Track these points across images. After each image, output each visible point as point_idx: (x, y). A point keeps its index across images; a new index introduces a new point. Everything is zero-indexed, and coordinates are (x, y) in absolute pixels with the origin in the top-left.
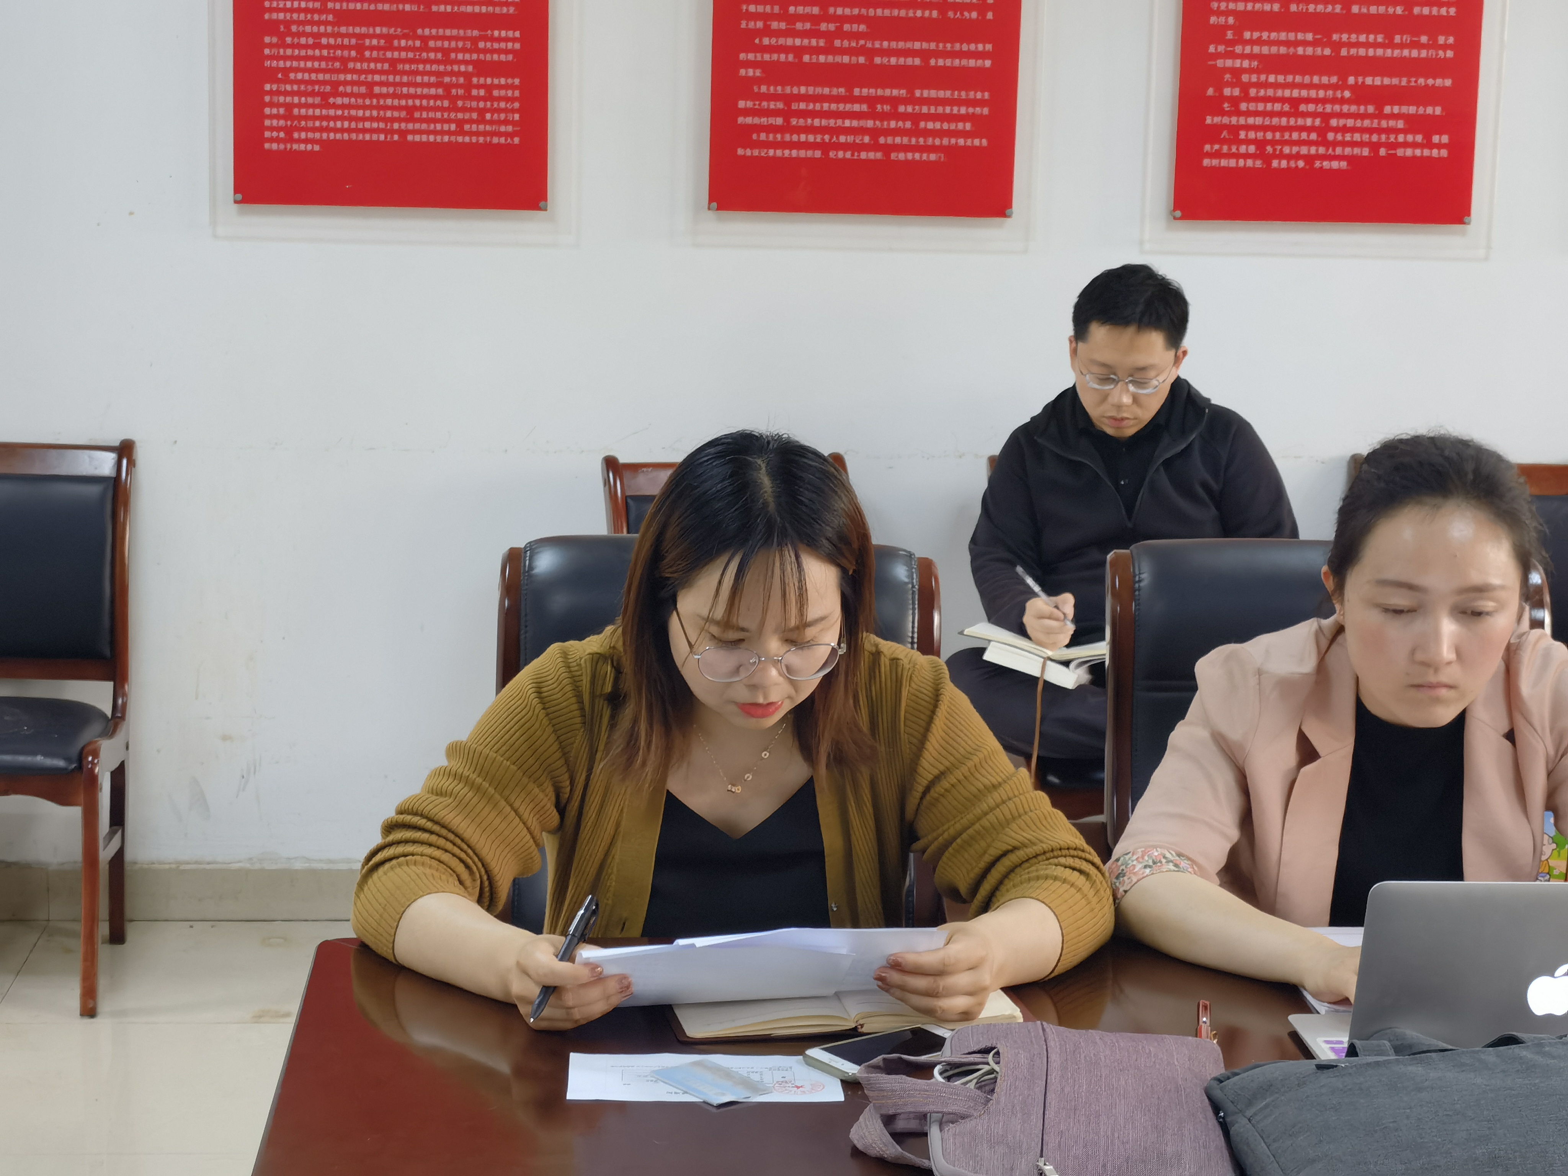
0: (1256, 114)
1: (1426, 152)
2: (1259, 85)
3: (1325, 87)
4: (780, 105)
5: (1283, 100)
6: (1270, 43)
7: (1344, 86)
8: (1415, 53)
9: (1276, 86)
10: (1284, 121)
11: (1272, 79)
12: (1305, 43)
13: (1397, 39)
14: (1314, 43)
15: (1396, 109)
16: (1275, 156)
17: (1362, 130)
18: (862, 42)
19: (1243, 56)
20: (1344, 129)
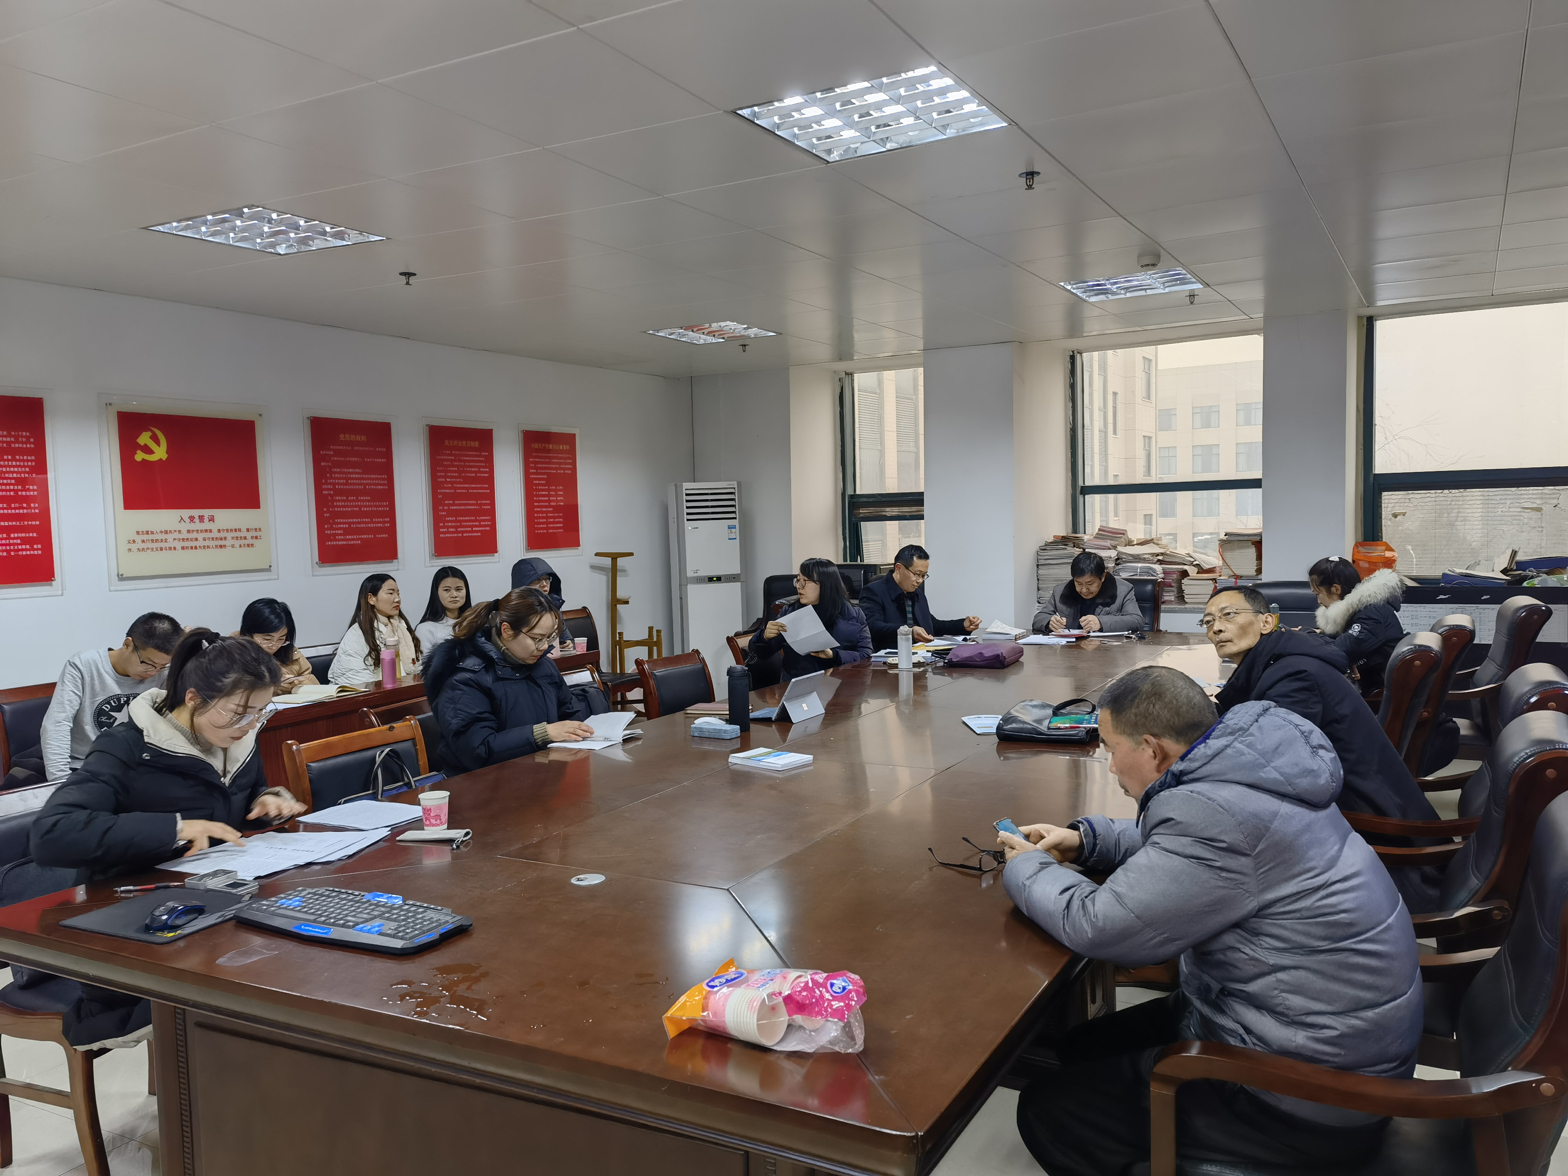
1: (32, 552)
8: (21, 511)
13: (13, 506)
15: (16, 535)
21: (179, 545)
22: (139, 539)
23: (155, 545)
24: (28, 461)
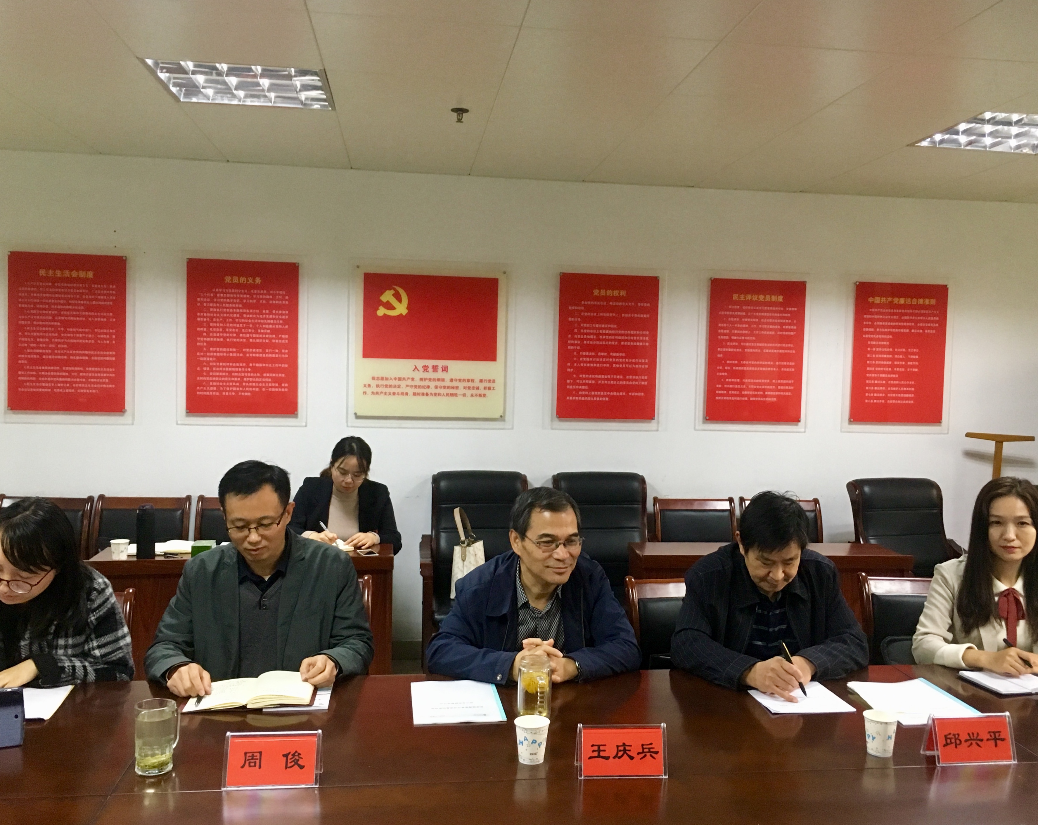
0: (216, 376)
1: (280, 390)
2: (216, 366)
3: (241, 367)
4: (34, 373)
5: (225, 372)
6: (220, 352)
7: (248, 367)
8: (274, 356)
9: (223, 367)
10: (226, 379)
11: (221, 364)
12: (233, 352)
13: (267, 351)
14: (237, 352)
15: (268, 375)
16: (223, 391)
17: (256, 382)
18: (65, 351)
19: (210, 357)
20: (249, 382)
21: (410, 391)
22: (373, 383)
23: (388, 390)
24: (282, 315)
